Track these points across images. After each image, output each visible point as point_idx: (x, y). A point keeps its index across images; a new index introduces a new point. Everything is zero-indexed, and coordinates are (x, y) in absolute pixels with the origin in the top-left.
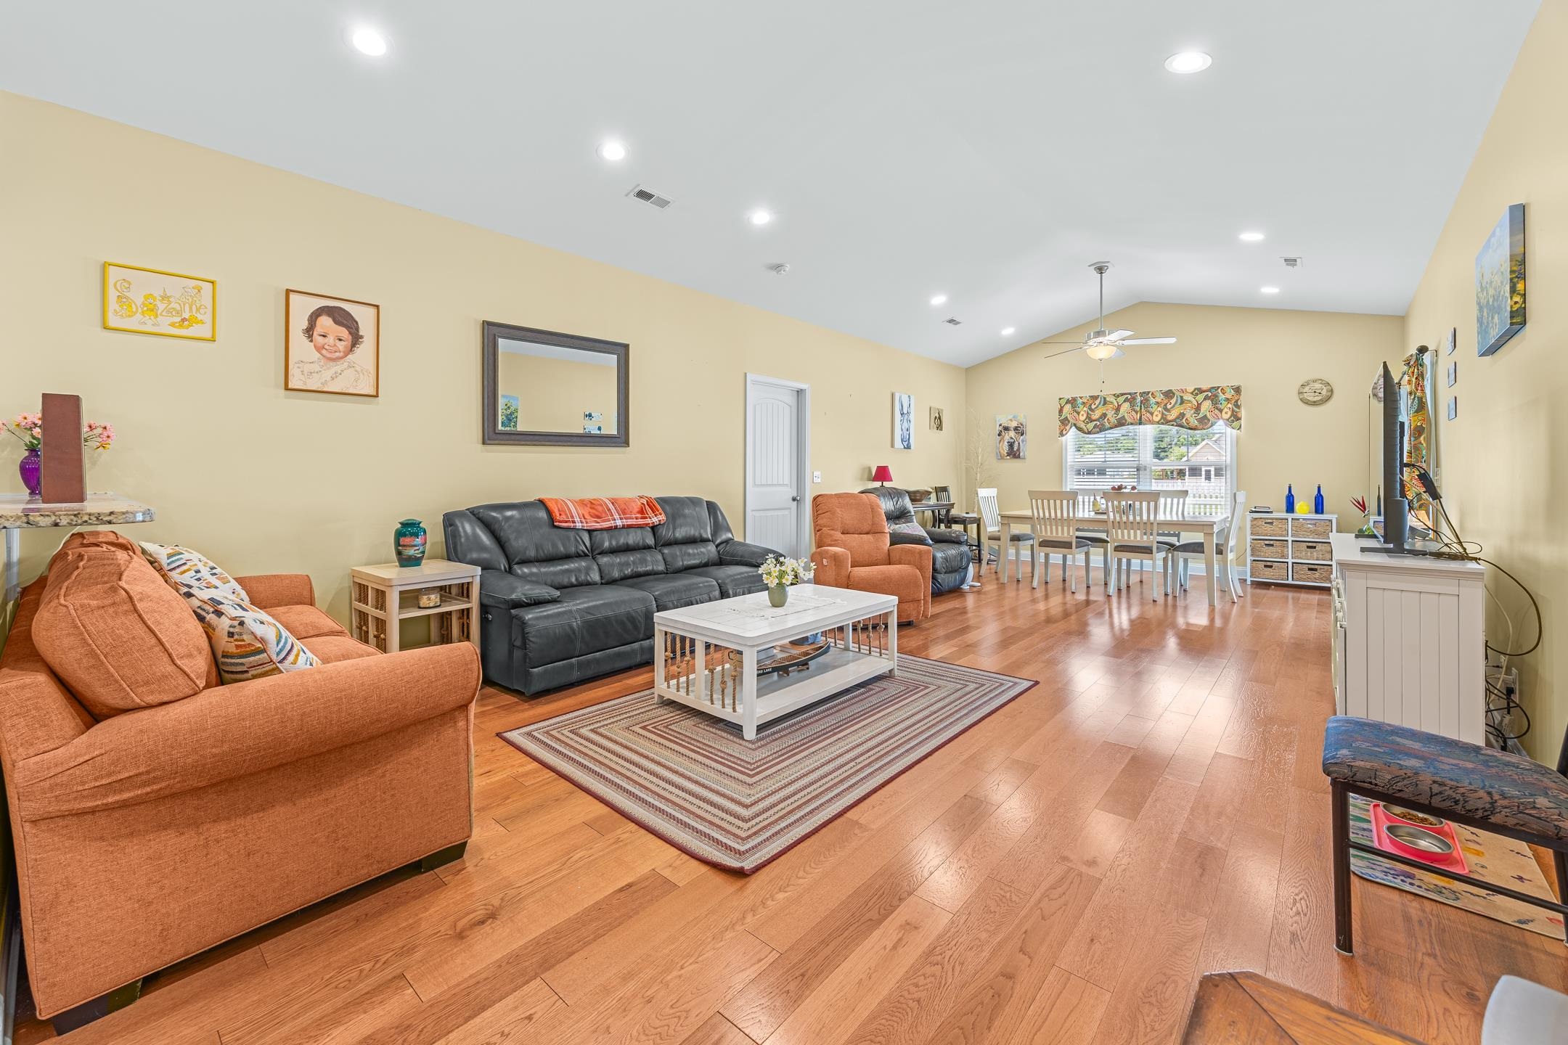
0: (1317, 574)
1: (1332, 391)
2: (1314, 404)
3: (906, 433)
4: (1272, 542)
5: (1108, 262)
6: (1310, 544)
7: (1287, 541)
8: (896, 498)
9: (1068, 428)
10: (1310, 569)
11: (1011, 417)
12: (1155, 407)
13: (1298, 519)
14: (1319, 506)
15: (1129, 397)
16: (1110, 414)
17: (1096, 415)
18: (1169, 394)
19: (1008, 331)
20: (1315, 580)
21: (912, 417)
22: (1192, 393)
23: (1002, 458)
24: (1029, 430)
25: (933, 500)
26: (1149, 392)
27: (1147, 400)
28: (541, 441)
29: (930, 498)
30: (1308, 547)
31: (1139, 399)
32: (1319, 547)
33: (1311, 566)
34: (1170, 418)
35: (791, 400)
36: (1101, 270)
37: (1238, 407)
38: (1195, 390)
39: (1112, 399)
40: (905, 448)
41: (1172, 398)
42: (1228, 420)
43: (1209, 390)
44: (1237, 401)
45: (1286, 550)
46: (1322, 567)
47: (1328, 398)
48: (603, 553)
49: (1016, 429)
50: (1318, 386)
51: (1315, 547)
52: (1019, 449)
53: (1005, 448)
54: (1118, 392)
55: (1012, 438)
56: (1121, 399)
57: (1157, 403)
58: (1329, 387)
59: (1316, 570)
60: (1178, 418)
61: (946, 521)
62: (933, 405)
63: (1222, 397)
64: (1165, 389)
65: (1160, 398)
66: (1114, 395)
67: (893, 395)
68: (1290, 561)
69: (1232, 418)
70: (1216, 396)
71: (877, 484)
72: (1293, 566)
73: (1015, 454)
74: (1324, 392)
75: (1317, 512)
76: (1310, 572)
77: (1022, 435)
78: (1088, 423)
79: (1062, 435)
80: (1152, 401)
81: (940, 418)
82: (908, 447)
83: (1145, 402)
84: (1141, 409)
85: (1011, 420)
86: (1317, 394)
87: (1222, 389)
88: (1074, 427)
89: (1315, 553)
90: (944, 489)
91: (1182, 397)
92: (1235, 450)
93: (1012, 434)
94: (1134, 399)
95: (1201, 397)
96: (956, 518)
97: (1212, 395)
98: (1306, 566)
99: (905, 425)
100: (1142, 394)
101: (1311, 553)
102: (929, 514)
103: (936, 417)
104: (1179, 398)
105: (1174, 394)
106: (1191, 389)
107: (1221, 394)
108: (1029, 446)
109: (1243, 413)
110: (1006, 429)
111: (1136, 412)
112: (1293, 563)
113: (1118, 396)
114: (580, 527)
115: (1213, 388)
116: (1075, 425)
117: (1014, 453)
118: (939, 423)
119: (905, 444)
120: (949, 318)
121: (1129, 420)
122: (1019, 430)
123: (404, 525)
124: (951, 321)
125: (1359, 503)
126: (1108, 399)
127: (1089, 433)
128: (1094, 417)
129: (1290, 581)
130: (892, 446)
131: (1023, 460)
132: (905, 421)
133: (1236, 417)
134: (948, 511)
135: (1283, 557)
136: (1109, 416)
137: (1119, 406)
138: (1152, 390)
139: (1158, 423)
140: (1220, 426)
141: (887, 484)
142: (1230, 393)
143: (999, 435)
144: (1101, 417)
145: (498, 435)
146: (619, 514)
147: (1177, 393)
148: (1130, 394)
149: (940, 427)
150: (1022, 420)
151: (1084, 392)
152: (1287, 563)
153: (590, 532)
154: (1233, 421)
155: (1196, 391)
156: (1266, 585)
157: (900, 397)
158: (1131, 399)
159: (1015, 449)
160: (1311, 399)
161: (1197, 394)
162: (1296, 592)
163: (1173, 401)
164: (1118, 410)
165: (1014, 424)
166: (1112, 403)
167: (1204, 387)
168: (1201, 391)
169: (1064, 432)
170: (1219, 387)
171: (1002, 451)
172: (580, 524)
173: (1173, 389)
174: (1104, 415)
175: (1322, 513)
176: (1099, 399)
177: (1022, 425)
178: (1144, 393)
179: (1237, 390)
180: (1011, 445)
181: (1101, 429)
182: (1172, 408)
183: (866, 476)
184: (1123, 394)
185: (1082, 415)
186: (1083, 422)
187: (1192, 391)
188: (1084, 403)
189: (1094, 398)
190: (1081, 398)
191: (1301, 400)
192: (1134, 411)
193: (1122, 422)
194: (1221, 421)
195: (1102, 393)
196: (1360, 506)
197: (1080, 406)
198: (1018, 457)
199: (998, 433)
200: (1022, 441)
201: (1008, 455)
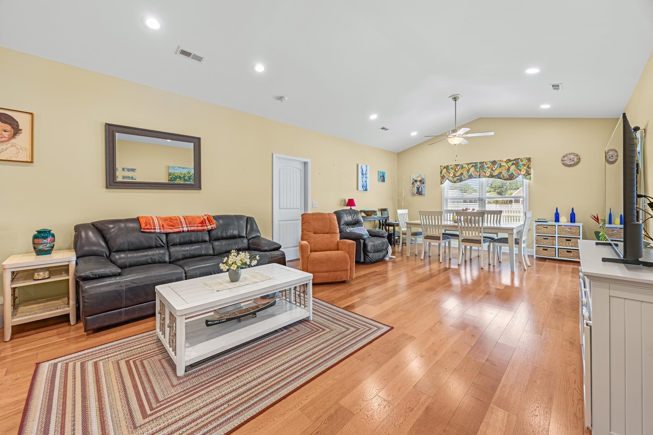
0: (572, 254)
1: (580, 159)
2: (570, 166)
3: (365, 183)
4: (547, 237)
5: (459, 94)
6: (568, 239)
7: (555, 237)
8: (353, 215)
9: (444, 180)
10: (567, 252)
12: (487, 169)
13: (561, 226)
14: (573, 218)
15: (474, 164)
16: (465, 173)
18: (494, 163)
19: (414, 134)
20: (570, 257)
21: (368, 176)
22: (505, 162)
23: (414, 195)
24: (427, 182)
25: (379, 214)
26: (484, 162)
27: (483, 166)
28: (144, 187)
29: (377, 214)
30: (567, 240)
31: (479, 165)
32: (573, 240)
33: (568, 250)
34: (494, 174)
35: (301, 167)
36: (455, 99)
37: (529, 168)
38: (507, 161)
39: (466, 166)
40: (364, 190)
41: (495, 164)
42: (524, 175)
43: (514, 160)
44: (528, 166)
45: (554, 241)
46: (574, 250)
47: (577, 163)
48: (174, 245)
49: (420, 181)
50: (572, 156)
51: (570, 240)
52: (422, 191)
54: (469, 162)
55: (418, 185)
56: (470, 166)
57: (488, 167)
58: (578, 157)
59: (571, 252)
60: (498, 174)
61: (385, 225)
62: (380, 170)
63: (521, 163)
64: (492, 160)
65: (489, 164)
66: (467, 164)
67: (358, 165)
68: (557, 247)
69: (526, 174)
70: (518, 163)
71: (349, 208)
72: (558, 250)
74: (575, 160)
75: (571, 221)
76: (567, 253)
77: (423, 184)
78: (454, 178)
79: (442, 183)
80: (486, 166)
81: (383, 176)
82: (366, 190)
83: (482, 167)
84: (480, 170)
85: (418, 177)
86: (571, 161)
87: (521, 159)
88: (447, 180)
89: (570, 243)
90: (385, 210)
91: (500, 164)
92: (528, 190)
93: (419, 183)
94: (477, 165)
95: (510, 164)
96: (390, 223)
97: (516, 162)
98: (565, 250)
99: (364, 179)
100: (480, 163)
101: (569, 243)
102: (377, 222)
103: (381, 176)
104: (499, 165)
105: (496, 163)
106: (505, 160)
107: (520, 162)
108: (427, 189)
109: (532, 171)
110: (416, 181)
111: (478, 172)
112: (558, 248)
113: (469, 164)
114: (159, 232)
115: (516, 159)
116: (448, 179)
117: (419, 193)
118: (383, 178)
119: (364, 188)
120: (382, 127)
121: (474, 176)
122: (422, 182)
123: (39, 232)
124: (383, 128)
125: (595, 217)
126: (464, 166)
127: (455, 182)
128: (457, 175)
129: (557, 258)
130: (357, 189)
131: (424, 196)
132: (364, 177)
133: (528, 174)
134: (386, 220)
135: (553, 245)
136: (464, 174)
137: (469, 169)
138: (485, 161)
139: (488, 177)
140: (520, 178)
141: (353, 208)
142: (525, 162)
144: (460, 175)
145: (116, 184)
146: (186, 224)
147: (498, 162)
148: (474, 163)
149: (383, 180)
150: (423, 177)
151: (452, 163)
152: (555, 248)
153: (167, 234)
154: (527, 176)
155: (508, 161)
156: (544, 259)
157: (361, 166)
158: (475, 165)
159: (420, 190)
160: (569, 163)
161: (508, 163)
162: (560, 263)
163: (496, 166)
164: (468, 171)
165: (419, 179)
166: (466, 168)
167: (512, 159)
168: (510, 161)
169: (443, 182)
170: (519, 159)
171: (414, 192)
172: (159, 230)
173: (496, 160)
174: (462, 174)
175: (574, 222)
176: (460, 166)
177: (423, 179)
178: (481, 162)
179: (529, 160)
180: (418, 189)
181: (461, 180)
182: (495, 169)
183: (343, 203)
184: (471, 163)
185: (451, 174)
186: (452, 177)
187: (505, 161)
188: (452, 168)
189: (457, 165)
190: (451, 165)
191: (563, 164)
192: (476, 171)
193: (470, 177)
194: (521, 175)
195: (461, 163)
196: (596, 219)
197: (450, 169)
198: (422, 194)
199: (412, 183)
200: (423, 187)
201: (417, 193)
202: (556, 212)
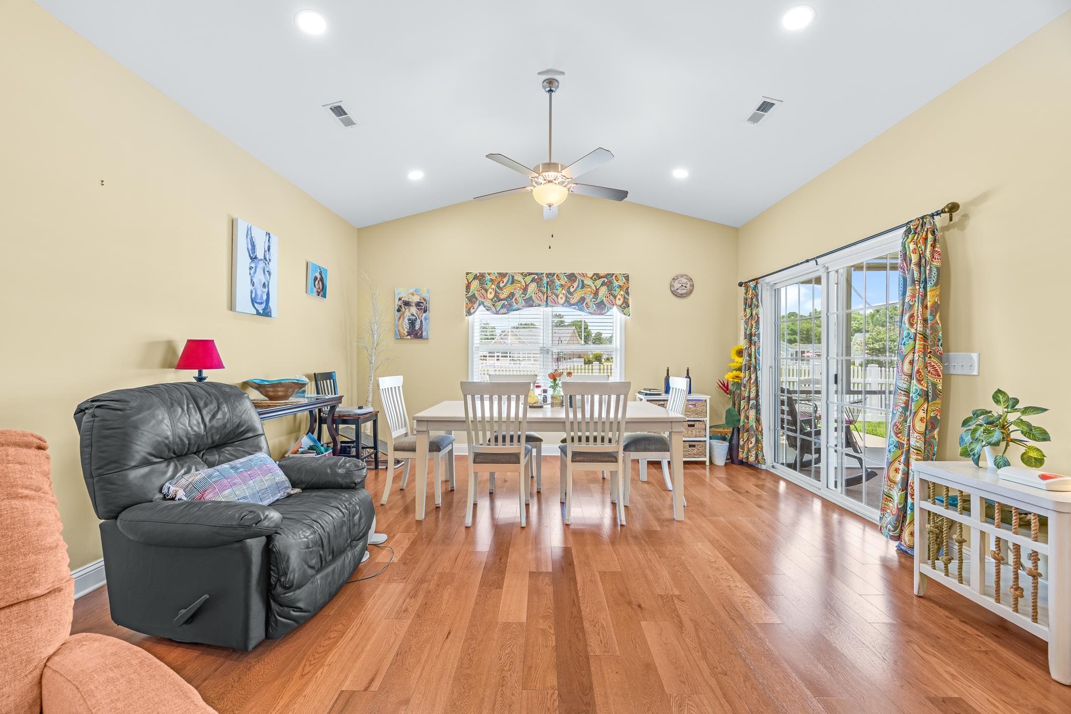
0: (695, 450)
1: (693, 285)
2: (681, 296)
3: (261, 291)
6: (691, 423)
9: (476, 306)
10: (690, 446)
11: (412, 290)
12: (560, 289)
15: (536, 277)
16: (518, 294)
17: (504, 294)
18: (572, 277)
19: (416, 175)
20: (694, 455)
21: (273, 266)
22: (591, 278)
23: (400, 337)
24: (433, 307)
25: (310, 392)
26: (554, 274)
27: (553, 282)
29: (304, 392)
30: (689, 426)
31: (545, 280)
32: (697, 425)
33: (691, 443)
34: (573, 301)
36: (550, 85)
37: (627, 293)
38: (593, 276)
39: (520, 278)
40: (258, 313)
41: (575, 281)
42: (620, 306)
43: (606, 276)
44: (627, 289)
46: (699, 443)
47: (691, 292)
49: (418, 304)
50: (684, 280)
51: (694, 426)
52: (421, 328)
53: (405, 327)
54: (526, 272)
55: (413, 315)
56: (529, 279)
57: (562, 285)
58: (691, 282)
59: (694, 446)
60: (579, 301)
61: (329, 420)
62: (313, 260)
63: (616, 284)
64: (569, 272)
65: (563, 281)
66: (522, 274)
67: (233, 223)
70: (611, 282)
73: (417, 334)
74: (688, 286)
76: (690, 449)
77: (425, 311)
78: (496, 302)
79: (469, 313)
80: (558, 283)
81: (322, 279)
82: (266, 313)
83: (550, 284)
84: (547, 291)
85: (413, 294)
86: (683, 287)
87: (616, 276)
88: (481, 306)
89: (694, 431)
90: (329, 376)
91: (583, 281)
92: (624, 335)
93: (414, 310)
94: (541, 279)
95: (598, 283)
96: (344, 416)
97: (608, 281)
98: (687, 444)
99: (260, 277)
100: (548, 275)
101: (691, 431)
102: (304, 415)
103: (316, 278)
104: (580, 282)
105: (576, 277)
106: (590, 274)
107: (615, 281)
108: (433, 325)
109: (630, 301)
110: (407, 304)
111: (543, 294)
113: (526, 276)
115: (608, 274)
116: (483, 303)
117: (415, 333)
118: (320, 287)
119: (260, 308)
120: (334, 104)
121: (536, 301)
122: (422, 306)
124: (336, 109)
125: (724, 385)
126: (515, 278)
127: (497, 312)
128: (502, 296)
130: (232, 307)
131: (426, 341)
132: (260, 271)
133: (625, 305)
134: (333, 408)
136: (517, 296)
137: (526, 286)
138: (557, 272)
139: (563, 305)
140: (615, 311)
142: (622, 281)
143: (399, 311)
144: (508, 297)
147: (579, 277)
148: (537, 274)
149: (322, 292)
151: (492, 268)
154: (624, 308)
155: (595, 277)
157: (249, 230)
158: (537, 279)
159: (417, 327)
160: (680, 292)
161: (595, 280)
163: (575, 285)
164: (525, 289)
165: (416, 299)
166: (519, 282)
167: (602, 273)
168: (599, 276)
169: (472, 311)
170: (613, 274)
171: (402, 330)
173: (575, 272)
174: (512, 295)
176: (507, 277)
177: (425, 300)
178: (550, 274)
179: (627, 278)
180: (412, 323)
181: (510, 309)
182: (575, 291)
184: (530, 274)
185: (490, 293)
186: (492, 300)
187: (590, 276)
188: (492, 280)
189: (502, 275)
190: (489, 274)
191: (672, 292)
192: (541, 291)
193: (530, 303)
194: (615, 307)
195: (510, 271)
197: (488, 283)
198: (421, 337)
199: (397, 308)
200: (426, 319)
201: (409, 334)
202: (666, 375)
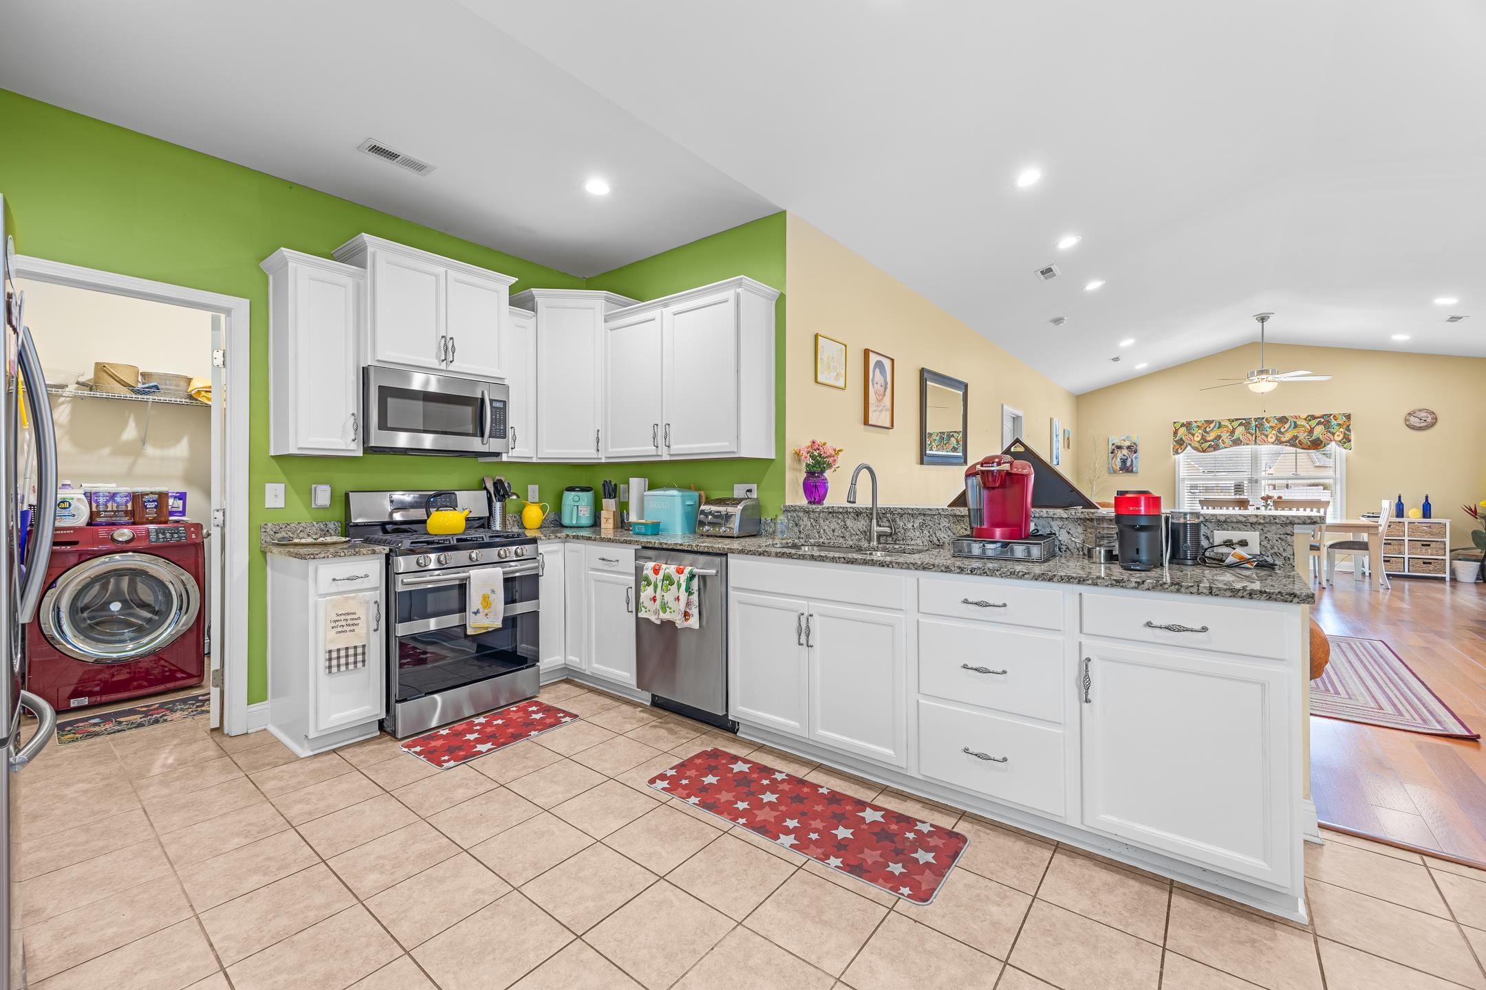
0: (1431, 567)
1: (1436, 418)
2: (1420, 429)
3: (1057, 452)
4: (1389, 542)
6: (1425, 543)
7: (1404, 540)
9: (1183, 447)
10: (1424, 563)
11: (1123, 438)
12: (1269, 430)
13: (1414, 523)
14: (1427, 511)
15: (1244, 422)
16: (1225, 436)
17: (1211, 437)
18: (1283, 420)
20: (1431, 572)
21: (1060, 438)
22: (1305, 419)
23: (1115, 472)
26: (1263, 418)
27: (1262, 424)
30: (1423, 545)
31: (1253, 424)
32: (1433, 545)
33: (1425, 561)
34: (1284, 439)
36: (1264, 319)
37: (1349, 431)
38: (1308, 417)
39: (1227, 423)
41: (1286, 423)
42: (1340, 441)
43: (1322, 417)
44: (1348, 426)
45: (1402, 547)
46: (1435, 561)
47: (1432, 425)
49: (1129, 448)
50: (1423, 414)
51: (1429, 545)
52: (1132, 465)
53: (1118, 464)
54: (1233, 418)
55: (1124, 455)
56: (1236, 424)
57: (1272, 427)
58: (1434, 416)
59: (1430, 563)
60: (1291, 439)
62: (1066, 427)
63: (1334, 422)
64: (1279, 415)
65: (1274, 423)
66: (1229, 420)
67: (1052, 420)
68: (1406, 556)
69: (1344, 440)
70: (1328, 422)
73: (1128, 469)
74: (1429, 420)
76: (1425, 565)
77: (1135, 452)
78: (1202, 443)
79: (1177, 452)
80: (1267, 425)
82: (1058, 463)
83: (1259, 426)
84: (1256, 432)
85: (1124, 440)
86: (1422, 421)
87: (1335, 416)
88: (1189, 447)
89: (1429, 550)
91: (1295, 423)
92: (1344, 466)
93: (1125, 452)
94: (1249, 423)
95: (1313, 423)
97: (1325, 420)
98: (1421, 561)
99: (1057, 445)
100: (1256, 420)
101: (1426, 550)
104: (1293, 423)
105: (1288, 419)
107: (1333, 420)
109: (1353, 436)
110: (1119, 447)
111: (1252, 435)
112: (1409, 558)
113: (1233, 421)
115: (1325, 415)
116: (1190, 445)
117: (1125, 468)
119: (1057, 461)
120: (1118, 356)
121: (1244, 441)
122: (1133, 449)
124: (1115, 359)
126: (1222, 423)
127: (1204, 451)
128: (1208, 438)
129: (1406, 573)
130: (1052, 462)
132: (1057, 441)
133: (1347, 439)
135: (1400, 553)
136: (1224, 438)
137: (1234, 430)
138: (1267, 416)
139: (1273, 443)
140: (1332, 446)
142: (1341, 420)
143: (1112, 453)
144: (1215, 439)
147: (1291, 419)
148: (1244, 419)
149: (1069, 447)
150: (1134, 440)
151: (1198, 417)
152: (1404, 558)
154: (1345, 443)
155: (1310, 418)
157: (1055, 422)
158: (1246, 423)
159: (1128, 464)
160: (1417, 425)
161: (1310, 420)
162: (1409, 581)
163: (1287, 426)
164: (1233, 432)
165: (1127, 443)
166: (1226, 426)
167: (1317, 414)
168: (1314, 417)
169: (1180, 451)
170: (1331, 415)
171: (1115, 467)
173: (1287, 416)
174: (1219, 437)
175: (1430, 517)
176: (1215, 423)
177: (1135, 444)
178: (1259, 418)
179: (1348, 417)
180: (1124, 461)
181: (1216, 448)
182: (1286, 431)
184: (1237, 420)
185: (1197, 437)
186: (1198, 442)
187: (1304, 417)
188: (1198, 427)
189: (1209, 422)
190: (1196, 422)
191: (1407, 425)
192: (1249, 433)
193: (1237, 442)
194: (1333, 443)
195: (1217, 418)
196: (1472, 511)
197: (1195, 428)
198: (1132, 471)
199: (1110, 451)
200: (1136, 458)
201: (1121, 469)
202: (1397, 501)
